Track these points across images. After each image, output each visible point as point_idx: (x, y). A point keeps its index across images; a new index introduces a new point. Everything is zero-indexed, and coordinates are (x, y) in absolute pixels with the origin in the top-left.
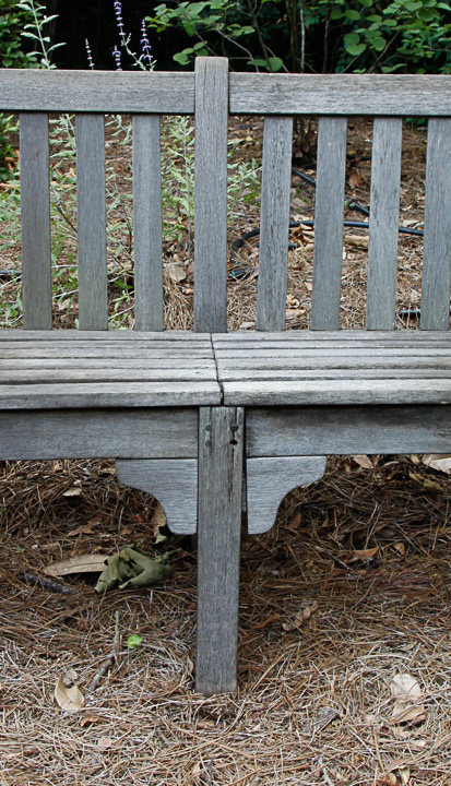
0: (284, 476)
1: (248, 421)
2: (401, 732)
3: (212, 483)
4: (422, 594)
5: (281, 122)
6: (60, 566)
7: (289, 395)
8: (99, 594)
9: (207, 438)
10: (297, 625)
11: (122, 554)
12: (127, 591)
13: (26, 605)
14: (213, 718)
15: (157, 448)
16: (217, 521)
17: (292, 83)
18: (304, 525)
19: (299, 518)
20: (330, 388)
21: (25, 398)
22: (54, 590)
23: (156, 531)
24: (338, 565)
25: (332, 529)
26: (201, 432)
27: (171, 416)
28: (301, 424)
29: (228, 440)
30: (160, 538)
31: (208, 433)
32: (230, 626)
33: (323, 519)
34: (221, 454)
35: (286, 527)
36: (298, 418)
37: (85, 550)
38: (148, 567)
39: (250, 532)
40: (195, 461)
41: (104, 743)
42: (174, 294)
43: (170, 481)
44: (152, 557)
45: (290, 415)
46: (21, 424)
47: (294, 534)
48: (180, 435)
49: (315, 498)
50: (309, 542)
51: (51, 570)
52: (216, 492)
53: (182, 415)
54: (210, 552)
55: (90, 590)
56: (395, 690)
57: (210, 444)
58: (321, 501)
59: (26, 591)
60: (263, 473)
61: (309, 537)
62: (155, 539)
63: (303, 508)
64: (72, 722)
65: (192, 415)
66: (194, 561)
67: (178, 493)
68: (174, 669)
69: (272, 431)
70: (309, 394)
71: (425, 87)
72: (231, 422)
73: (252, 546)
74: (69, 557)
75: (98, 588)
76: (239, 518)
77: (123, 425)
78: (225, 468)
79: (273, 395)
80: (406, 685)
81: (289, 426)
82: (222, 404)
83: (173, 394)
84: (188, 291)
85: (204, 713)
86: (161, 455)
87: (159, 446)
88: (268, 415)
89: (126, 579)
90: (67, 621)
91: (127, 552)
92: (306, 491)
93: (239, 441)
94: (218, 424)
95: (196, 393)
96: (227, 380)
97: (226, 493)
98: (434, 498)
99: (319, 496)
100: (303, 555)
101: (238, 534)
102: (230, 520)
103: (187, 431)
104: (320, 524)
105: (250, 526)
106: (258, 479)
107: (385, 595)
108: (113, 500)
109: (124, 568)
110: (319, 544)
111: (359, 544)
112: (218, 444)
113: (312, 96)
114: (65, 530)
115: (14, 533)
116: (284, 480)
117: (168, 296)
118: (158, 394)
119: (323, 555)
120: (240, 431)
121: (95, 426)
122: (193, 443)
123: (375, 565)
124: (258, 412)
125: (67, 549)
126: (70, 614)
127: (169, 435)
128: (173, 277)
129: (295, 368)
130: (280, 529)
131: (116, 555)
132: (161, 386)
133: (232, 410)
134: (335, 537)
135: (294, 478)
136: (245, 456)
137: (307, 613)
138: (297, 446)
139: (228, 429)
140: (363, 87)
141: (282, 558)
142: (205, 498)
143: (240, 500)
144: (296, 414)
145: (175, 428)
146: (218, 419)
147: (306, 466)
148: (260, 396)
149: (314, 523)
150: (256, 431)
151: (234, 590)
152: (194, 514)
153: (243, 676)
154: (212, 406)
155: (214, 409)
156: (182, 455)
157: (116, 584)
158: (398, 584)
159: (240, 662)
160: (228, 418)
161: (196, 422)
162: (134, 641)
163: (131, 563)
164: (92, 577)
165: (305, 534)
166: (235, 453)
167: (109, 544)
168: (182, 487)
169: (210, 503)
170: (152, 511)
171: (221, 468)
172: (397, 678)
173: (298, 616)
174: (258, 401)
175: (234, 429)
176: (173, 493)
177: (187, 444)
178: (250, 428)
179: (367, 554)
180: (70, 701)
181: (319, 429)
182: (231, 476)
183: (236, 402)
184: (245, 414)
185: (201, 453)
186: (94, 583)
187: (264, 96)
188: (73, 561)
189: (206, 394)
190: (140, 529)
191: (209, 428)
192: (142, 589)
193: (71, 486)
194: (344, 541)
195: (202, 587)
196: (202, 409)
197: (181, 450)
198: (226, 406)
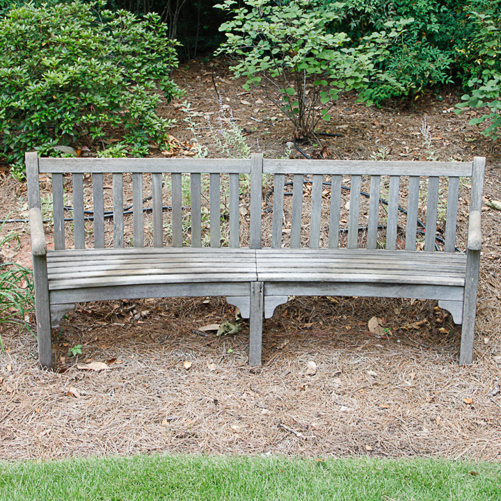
0: (276, 301)
1: (265, 286)
2: (309, 377)
3: (254, 303)
4: (324, 338)
5: (281, 176)
6: (203, 328)
7: (277, 279)
8: (218, 337)
9: (253, 290)
10: (281, 347)
11: (225, 324)
12: (227, 336)
13: (194, 340)
14: (254, 373)
16: (256, 315)
17: (284, 163)
18: (288, 314)
20: (289, 277)
21: (201, 279)
22: (202, 336)
23: (236, 316)
24: (298, 328)
25: (298, 316)
26: (251, 289)
27: (242, 284)
28: (280, 286)
29: (259, 291)
30: (238, 319)
32: (259, 346)
33: (295, 312)
34: (257, 295)
36: (280, 284)
37: (212, 322)
38: (234, 328)
39: (266, 318)
40: (249, 297)
41: (223, 377)
42: (243, 221)
43: (242, 303)
44: (235, 325)
45: (277, 284)
46: (199, 286)
47: (284, 318)
48: (245, 289)
50: (289, 321)
51: (201, 329)
52: (255, 306)
53: (246, 284)
54: (254, 324)
55: (214, 336)
56: (308, 365)
57: (254, 292)
59: (194, 336)
60: (269, 301)
61: (290, 319)
62: (236, 319)
63: (288, 308)
64: (213, 371)
65: (248, 284)
66: (249, 326)
67: (244, 306)
68: (243, 359)
69: (272, 288)
70: (282, 278)
71: (331, 164)
74: (206, 325)
75: (217, 335)
76: (262, 314)
77: (229, 286)
79: (272, 278)
80: (312, 365)
81: (277, 287)
82: (257, 281)
83: (243, 278)
84: (248, 220)
85: (251, 372)
86: (239, 295)
87: (239, 293)
88: (271, 284)
89: (226, 332)
90: (208, 345)
91: (227, 323)
93: (262, 291)
94: (256, 287)
95: (250, 278)
96: (259, 273)
97: (258, 306)
98: (335, 306)
100: (286, 325)
101: (262, 318)
102: (259, 314)
103: (247, 288)
104: (294, 314)
105: (266, 316)
107: (312, 339)
108: (220, 305)
109: (226, 329)
110: (293, 321)
111: (307, 322)
112: (256, 292)
113: (291, 168)
114: (204, 315)
115: (186, 316)
117: (240, 222)
118: (239, 278)
119: (294, 325)
120: (263, 289)
121: (220, 286)
122: (249, 292)
123: (311, 328)
124: (268, 283)
125: (205, 322)
126: (209, 343)
127: (241, 289)
128: (242, 213)
129: (281, 267)
131: (223, 324)
132: (240, 275)
133: (260, 283)
134: (298, 319)
136: (264, 295)
137: (285, 344)
138: (279, 293)
139: (259, 288)
140: (309, 164)
141: (279, 326)
142: (252, 308)
143: (262, 308)
145: (243, 287)
146: (256, 285)
148: (268, 279)
149: (292, 313)
150: (267, 288)
151: (261, 335)
153: (263, 362)
155: (255, 282)
156: (246, 295)
157: (223, 334)
158: (317, 335)
159: (262, 358)
160: (259, 285)
161: (250, 286)
162: (230, 351)
163: (228, 327)
164: (215, 332)
165: (288, 318)
166: (261, 295)
167: (220, 320)
168: (246, 304)
169: (254, 309)
170: (235, 309)
171: (257, 299)
172: (309, 362)
173: (282, 344)
175: (261, 288)
177: (247, 292)
178: (265, 288)
179: (309, 325)
180: (212, 367)
181: (286, 288)
182: (260, 302)
183: (261, 280)
184: (264, 284)
185: (251, 295)
186: (216, 333)
187: (275, 167)
188: (208, 326)
189: (253, 277)
190: (230, 315)
191: (253, 288)
192: (232, 335)
193: (205, 299)
194: (302, 320)
195: (251, 334)
196: (251, 282)
198: (259, 281)
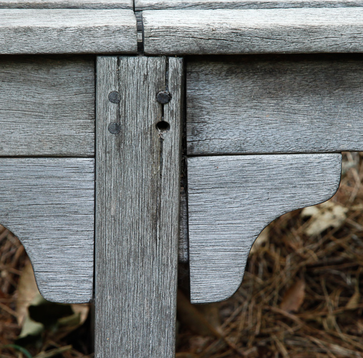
0: (260, 192)
1: (190, 85)
3: (121, 203)
7: (271, 35)
9: (111, 117)
15: (17, 135)
16: (130, 277)
18: (311, 304)
19: (300, 292)
20: (349, 21)
26: (100, 104)
27: (42, 74)
28: (292, 91)
29: (152, 120)
30: (30, 327)
31: (113, 107)
33: (348, 294)
34: (138, 147)
35: (275, 308)
36: (287, 79)
39: (195, 299)
40: (88, 162)
43: (41, 200)
45: (271, 73)
47: (291, 323)
48: (60, 111)
49: (333, 254)
50: (320, 337)
52: (128, 221)
53: (65, 73)
54: (118, 336)
57: (117, 128)
58: (346, 260)
60: (221, 185)
61: (321, 327)
62: (19, 331)
63: (309, 273)
65: (83, 73)
67: (56, 223)
69: (236, 104)
70: (309, 31)
72: (158, 86)
73: (209, 343)
76: (172, 274)
78: (147, 173)
79: (237, 33)
81: (271, 95)
82: (140, 50)
83: (46, 30)
86: (24, 151)
87: (19, 133)
88: (230, 72)
92: (316, 239)
93: (174, 122)
94: (132, 90)
95: (89, 30)
96: (152, 7)
97: (149, 222)
99: (341, 249)
101: (170, 301)
102: (156, 275)
103: (74, 104)
104: (342, 304)
105: (194, 288)
106: (210, 197)
110: (339, 341)
112: (133, 128)
116: (259, 199)
118: (16, 30)
120: (174, 104)
122: (86, 127)
124: (210, 67)
127: (38, 112)
130: (265, 312)
132: (23, 15)
133: (159, 62)
135: (279, 196)
136: (186, 153)
138: (286, 135)
139: (153, 99)
142: (109, 233)
143: (175, 237)
144: (284, 72)
145: (50, 97)
146: (132, 81)
147: (302, 171)
148: (213, 35)
149: (331, 301)
150: (206, 104)
152: (86, 265)
154: (120, 54)
155: (124, 60)
156: (64, 150)
160: (152, 78)
161: (89, 86)
165: (312, 322)
166: (166, 147)
168: (63, 212)
169: (118, 242)
170: (16, 278)
171: (138, 174)
174: (211, 46)
175: (163, 100)
176: (47, 223)
177: (74, 129)
178: (193, 99)
181: (328, 102)
182: (157, 191)
183: (166, 48)
184: (185, 72)
185: (100, 145)
189: (109, 31)
191: (115, 98)
196: (100, 60)
197: (62, 140)
198: (148, 55)
